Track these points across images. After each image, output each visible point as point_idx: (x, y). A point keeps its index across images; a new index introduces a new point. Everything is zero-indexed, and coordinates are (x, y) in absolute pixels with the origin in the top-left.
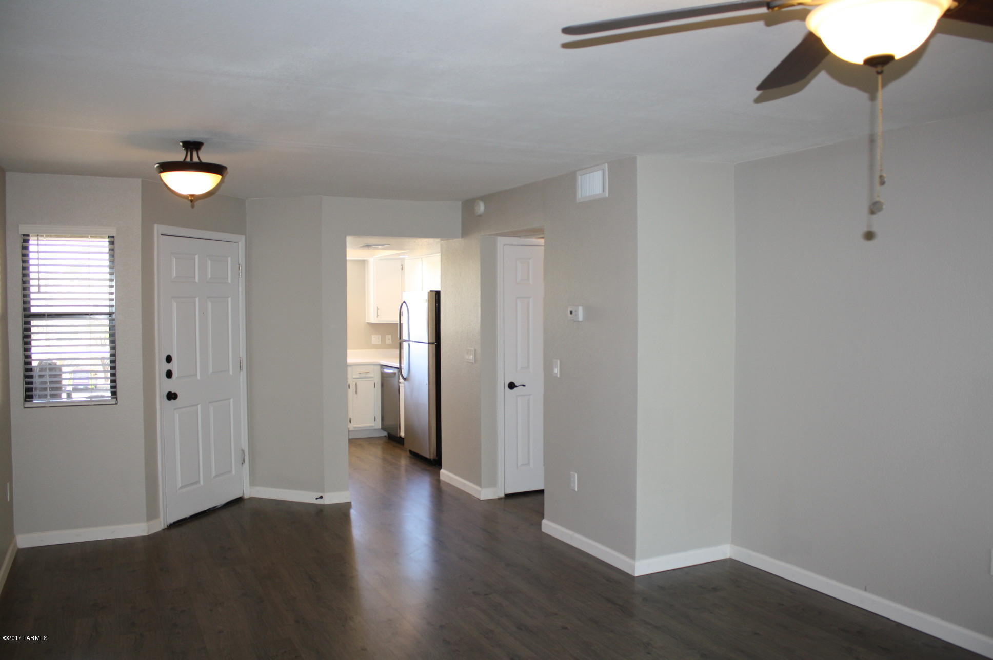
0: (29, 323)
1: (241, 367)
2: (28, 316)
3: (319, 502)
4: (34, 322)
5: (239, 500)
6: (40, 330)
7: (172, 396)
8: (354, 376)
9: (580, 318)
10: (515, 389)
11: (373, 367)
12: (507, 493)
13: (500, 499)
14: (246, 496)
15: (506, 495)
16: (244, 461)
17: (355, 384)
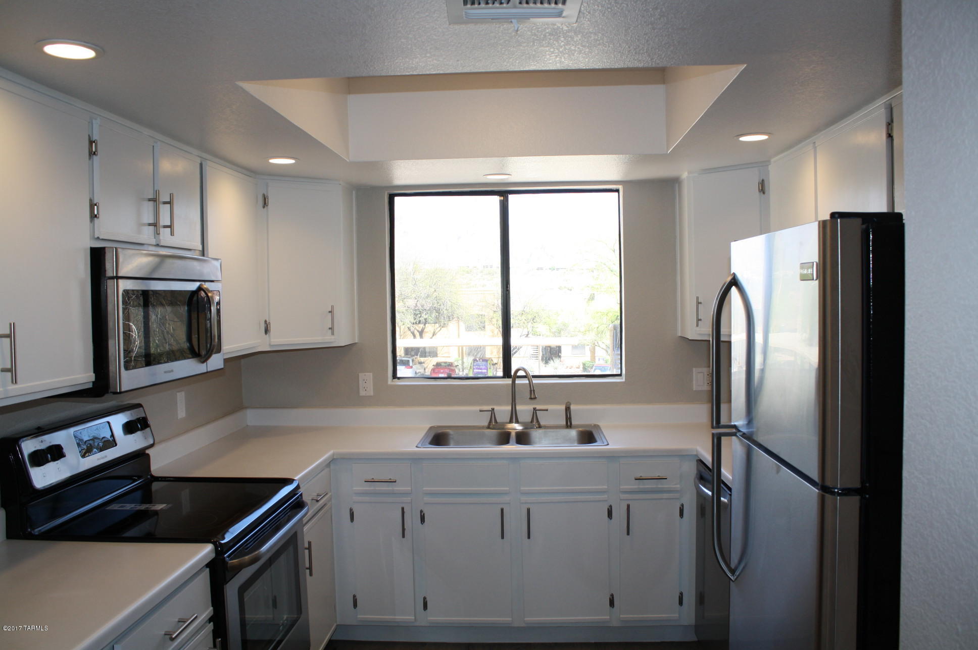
8: (625, 486)
17: (626, 508)
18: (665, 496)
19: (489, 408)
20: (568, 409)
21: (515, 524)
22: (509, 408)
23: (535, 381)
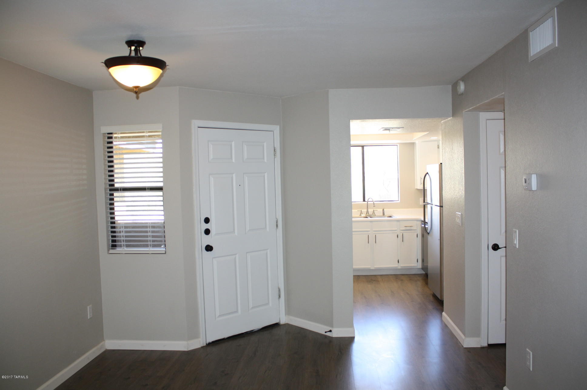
0: (112, 195)
1: (277, 226)
2: (112, 189)
3: (328, 334)
4: (116, 194)
5: (277, 325)
6: (121, 199)
7: (209, 248)
8: (401, 229)
9: (534, 187)
10: (499, 250)
11: (416, 222)
12: (490, 342)
13: (483, 348)
14: (282, 322)
15: (489, 345)
16: (280, 296)
17: (402, 234)
18: (413, 231)
19: (360, 210)
20: (383, 210)
21: (372, 239)
22: (366, 210)
23: (375, 202)
